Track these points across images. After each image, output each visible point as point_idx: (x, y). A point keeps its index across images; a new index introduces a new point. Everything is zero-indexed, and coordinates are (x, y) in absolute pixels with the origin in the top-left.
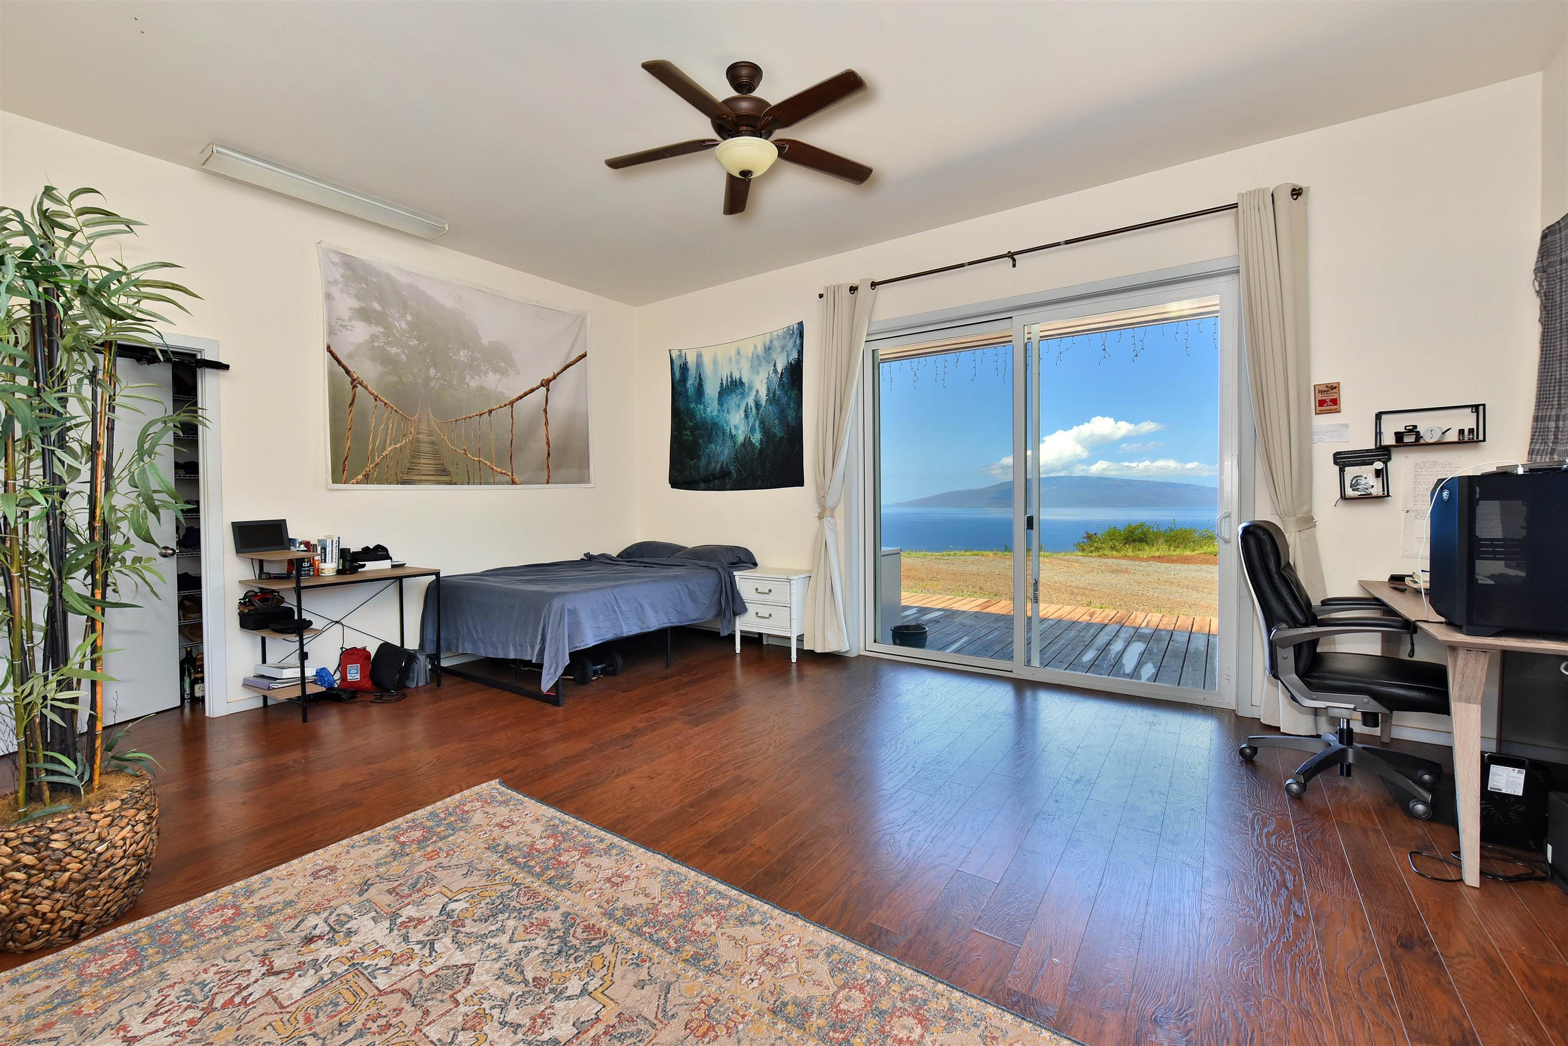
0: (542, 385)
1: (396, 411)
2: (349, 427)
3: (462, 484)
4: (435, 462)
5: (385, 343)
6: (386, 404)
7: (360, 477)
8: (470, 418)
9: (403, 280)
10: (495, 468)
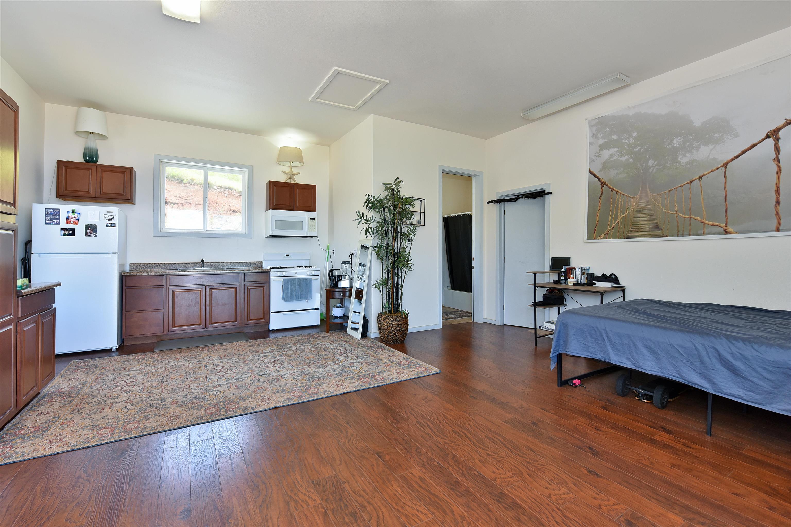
0: (768, 137)
1: (623, 194)
2: (598, 209)
3: (672, 236)
4: (651, 222)
5: (619, 156)
6: (617, 192)
7: (603, 235)
8: (682, 186)
9: (631, 113)
10: (707, 222)
